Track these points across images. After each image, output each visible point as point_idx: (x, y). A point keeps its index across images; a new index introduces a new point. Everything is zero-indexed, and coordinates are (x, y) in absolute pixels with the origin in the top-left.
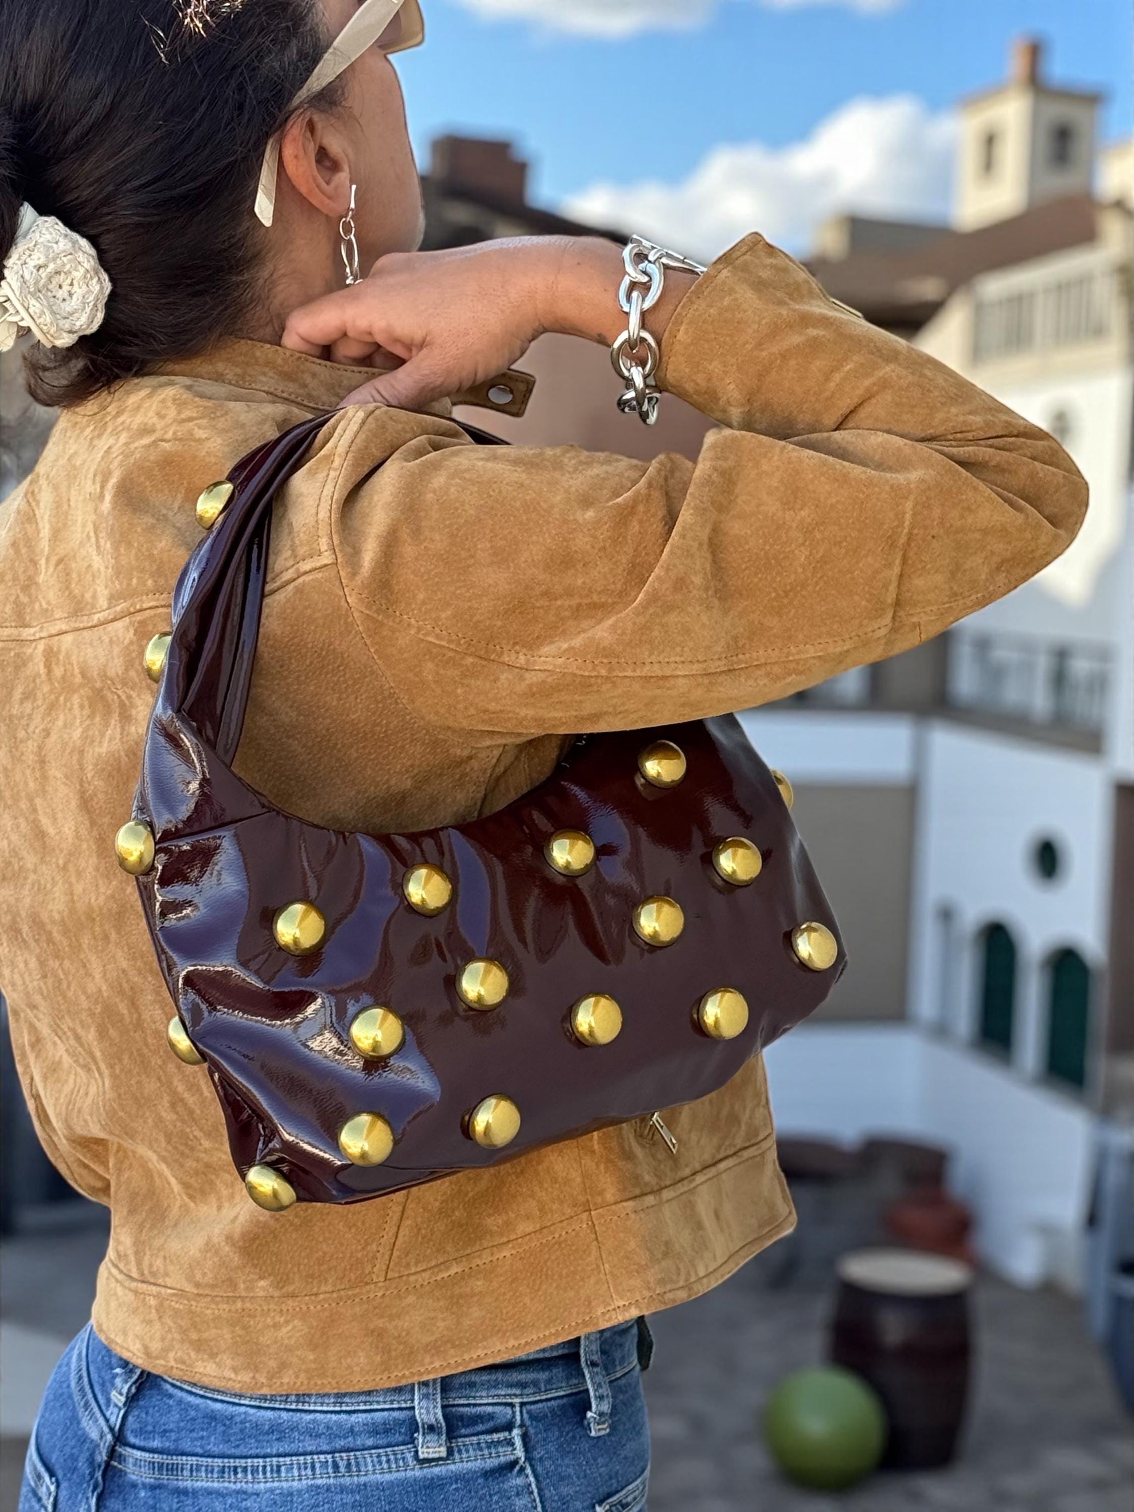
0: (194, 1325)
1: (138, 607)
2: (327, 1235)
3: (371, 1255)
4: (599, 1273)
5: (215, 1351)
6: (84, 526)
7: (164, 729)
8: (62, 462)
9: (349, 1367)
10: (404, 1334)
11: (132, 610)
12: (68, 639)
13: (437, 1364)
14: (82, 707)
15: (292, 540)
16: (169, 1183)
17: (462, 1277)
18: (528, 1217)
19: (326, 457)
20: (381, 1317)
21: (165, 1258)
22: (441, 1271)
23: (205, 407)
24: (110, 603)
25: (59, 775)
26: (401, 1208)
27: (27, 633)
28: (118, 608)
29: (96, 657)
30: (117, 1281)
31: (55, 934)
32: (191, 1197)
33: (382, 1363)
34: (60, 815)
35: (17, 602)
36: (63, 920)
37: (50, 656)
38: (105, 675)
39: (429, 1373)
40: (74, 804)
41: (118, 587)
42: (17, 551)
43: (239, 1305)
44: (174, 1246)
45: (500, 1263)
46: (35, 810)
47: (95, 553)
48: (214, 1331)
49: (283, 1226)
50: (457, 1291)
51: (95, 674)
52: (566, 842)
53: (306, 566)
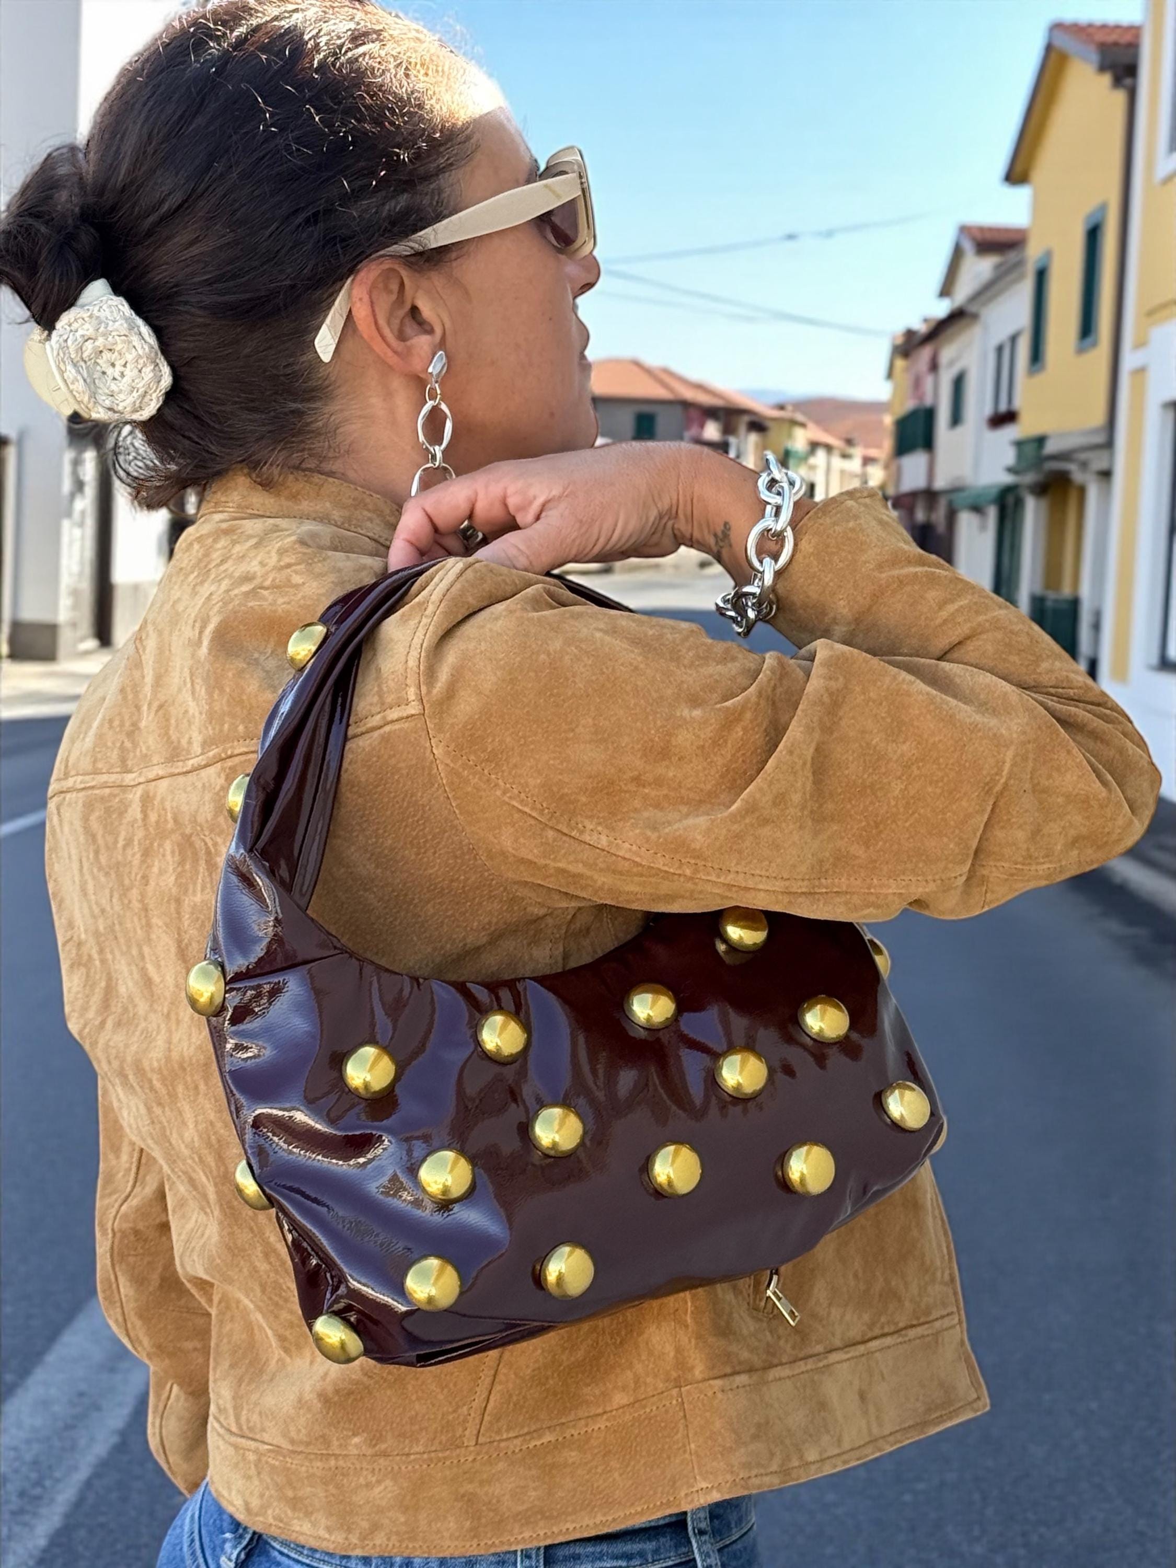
0: (290, 1483)
1: (229, 753)
2: (420, 1393)
3: (462, 1418)
4: (685, 1452)
5: (310, 1509)
6: (182, 669)
7: (237, 868)
8: (167, 607)
9: (438, 1531)
10: (494, 1501)
11: (223, 755)
12: (164, 784)
13: (526, 1535)
14: (173, 852)
15: (379, 686)
16: (267, 1337)
17: (556, 1446)
18: (624, 1388)
19: (420, 604)
20: (471, 1482)
21: (260, 1413)
22: (533, 1438)
23: (304, 554)
24: (203, 749)
25: (160, 924)
26: (493, 1372)
27: (129, 778)
28: (211, 754)
29: (188, 803)
30: (219, 1434)
31: (155, 1082)
32: (287, 1350)
33: (471, 1530)
34: (162, 963)
35: (122, 748)
36: (160, 1069)
37: (147, 800)
38: (195, 821)
39: (518, 1543)
40: (173, 950)
41: (211, 732)
42: (125, 698)
43: (332, 1463)
44: (269, 1400)
45: (595, 1435)
46: (142, 957)
47: (190, 699)
48: (309, 1489)
49: (376, 1382)
50: (549, 1460)
51: (187, 818)
52: (649, 997)
53: (393, 714)
